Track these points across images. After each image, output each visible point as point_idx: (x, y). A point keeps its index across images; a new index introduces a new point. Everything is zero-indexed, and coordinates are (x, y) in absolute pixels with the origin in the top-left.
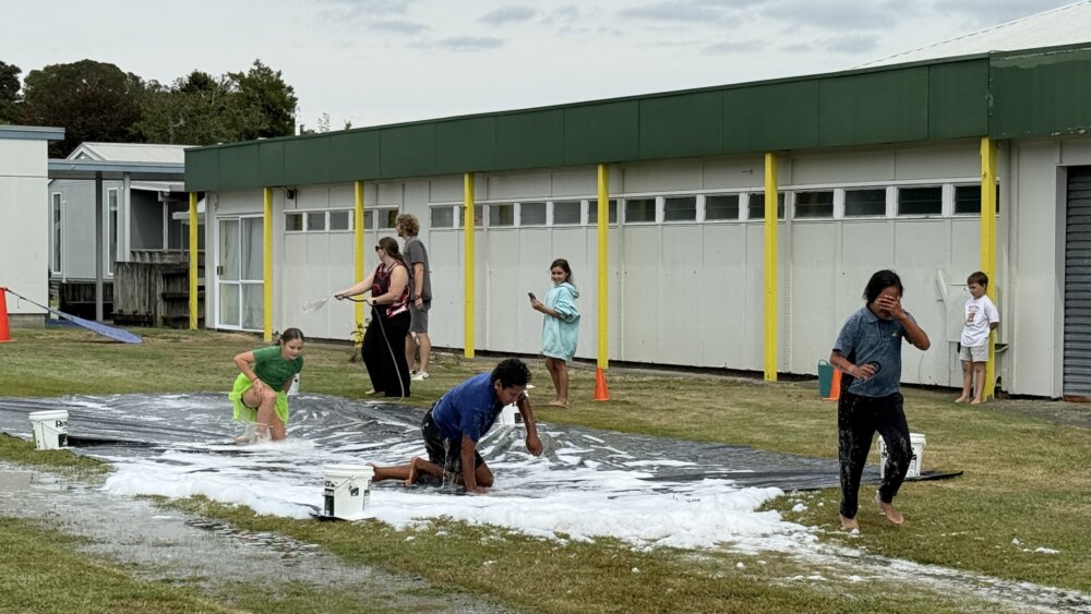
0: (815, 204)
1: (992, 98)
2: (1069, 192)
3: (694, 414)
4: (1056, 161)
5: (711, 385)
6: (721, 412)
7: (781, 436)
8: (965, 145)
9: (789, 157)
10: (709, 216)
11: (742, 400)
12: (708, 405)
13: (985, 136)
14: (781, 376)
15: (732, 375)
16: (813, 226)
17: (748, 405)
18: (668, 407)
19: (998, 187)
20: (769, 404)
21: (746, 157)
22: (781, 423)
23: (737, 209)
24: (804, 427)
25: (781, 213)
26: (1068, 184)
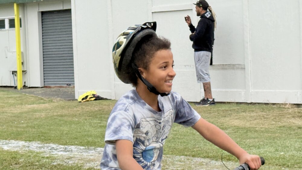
2: (42, 20)
4: (37, 10)
8: (9, 5)
13: (15, 2)
19: (20, 19)
26: (42, 17)
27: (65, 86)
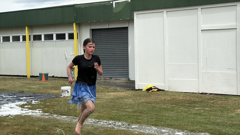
0: (37, 38)
1: (75, 14)
3: (10, 85)
4: (89, 28)
5: (15, 79)
6: (17, 85)
7: (31, 89)
8: (70, 24)
9: (31, 27)
10: (13, 41)
11: (22, 82)
12: (14, 83)
13: (74, 22)
14: (31, 76)
15: (20, 77)
16: (37, 43)
17: (23, 83)
18: (5, 84)
19: (77, 33)
20: (28, 83)
21: (21, 27)
22: (31, 87)
23: (20, 39)
24: (36, 87)
25: (30, 40)
26: (92, 33)
27: (109, 78)
